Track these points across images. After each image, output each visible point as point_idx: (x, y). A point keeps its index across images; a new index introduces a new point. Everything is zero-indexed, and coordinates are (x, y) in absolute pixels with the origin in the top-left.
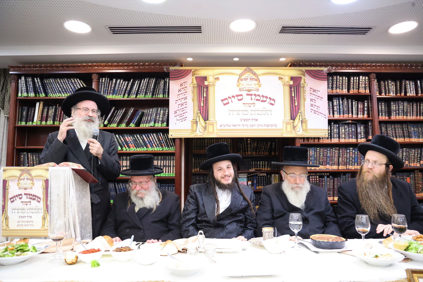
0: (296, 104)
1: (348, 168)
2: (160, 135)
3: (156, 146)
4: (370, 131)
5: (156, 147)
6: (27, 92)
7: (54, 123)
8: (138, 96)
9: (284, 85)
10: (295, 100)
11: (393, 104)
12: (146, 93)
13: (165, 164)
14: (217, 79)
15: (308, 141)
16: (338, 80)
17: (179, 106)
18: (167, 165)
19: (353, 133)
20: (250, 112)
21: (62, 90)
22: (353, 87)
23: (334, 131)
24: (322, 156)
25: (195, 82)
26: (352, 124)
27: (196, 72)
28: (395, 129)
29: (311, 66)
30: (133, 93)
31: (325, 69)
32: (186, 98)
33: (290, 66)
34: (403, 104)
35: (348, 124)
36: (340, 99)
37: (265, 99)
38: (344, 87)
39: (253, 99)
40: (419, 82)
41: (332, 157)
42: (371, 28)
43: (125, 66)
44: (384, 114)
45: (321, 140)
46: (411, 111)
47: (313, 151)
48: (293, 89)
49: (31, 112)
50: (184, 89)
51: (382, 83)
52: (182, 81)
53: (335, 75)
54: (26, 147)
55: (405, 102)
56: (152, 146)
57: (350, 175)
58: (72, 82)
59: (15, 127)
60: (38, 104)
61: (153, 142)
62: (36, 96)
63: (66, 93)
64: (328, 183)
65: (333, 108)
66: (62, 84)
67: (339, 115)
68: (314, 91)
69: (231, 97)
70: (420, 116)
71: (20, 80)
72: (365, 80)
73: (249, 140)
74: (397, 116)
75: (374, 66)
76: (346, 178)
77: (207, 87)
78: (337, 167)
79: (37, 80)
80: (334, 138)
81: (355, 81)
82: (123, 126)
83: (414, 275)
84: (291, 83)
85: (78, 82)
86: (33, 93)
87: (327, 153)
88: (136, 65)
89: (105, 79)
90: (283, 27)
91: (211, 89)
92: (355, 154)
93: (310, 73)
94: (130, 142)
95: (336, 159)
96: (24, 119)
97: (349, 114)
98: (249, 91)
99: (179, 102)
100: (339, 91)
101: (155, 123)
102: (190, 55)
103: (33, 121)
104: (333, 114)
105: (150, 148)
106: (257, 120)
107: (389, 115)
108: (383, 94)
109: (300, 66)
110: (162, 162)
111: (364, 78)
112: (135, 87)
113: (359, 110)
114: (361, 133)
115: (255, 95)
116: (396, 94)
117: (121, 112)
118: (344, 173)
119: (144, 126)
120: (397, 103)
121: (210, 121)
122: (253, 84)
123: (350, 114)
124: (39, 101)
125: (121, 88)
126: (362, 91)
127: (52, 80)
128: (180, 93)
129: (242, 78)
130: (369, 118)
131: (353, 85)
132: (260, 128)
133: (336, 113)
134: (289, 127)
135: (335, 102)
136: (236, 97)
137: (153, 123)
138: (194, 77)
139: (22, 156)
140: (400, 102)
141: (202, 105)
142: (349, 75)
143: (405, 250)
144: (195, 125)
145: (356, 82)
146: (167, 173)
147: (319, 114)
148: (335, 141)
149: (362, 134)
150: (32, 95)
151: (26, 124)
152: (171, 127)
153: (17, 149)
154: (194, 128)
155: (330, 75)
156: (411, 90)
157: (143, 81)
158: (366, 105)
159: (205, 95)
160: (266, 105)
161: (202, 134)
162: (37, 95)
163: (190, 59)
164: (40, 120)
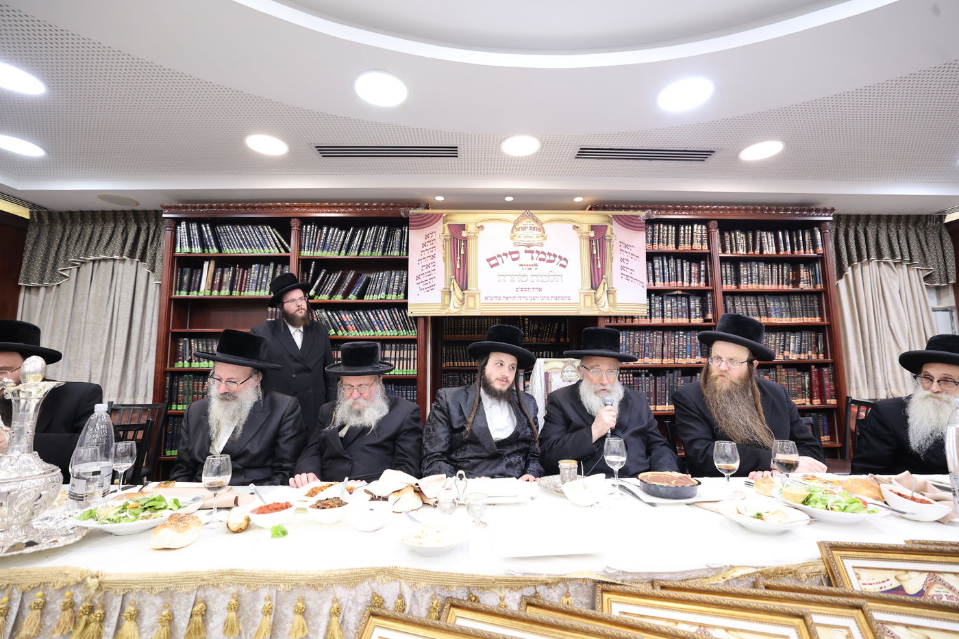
0: (599, 266)
1: (676, 362)
2: (395, 312)
3: (388, 328)
4: (710, 306)
5: (389, 330)
6: (190, 245)
7: (231, 294)
8: (361, 254)
9: (581, 237)
10: (597, 260)
11: (743, 267)
12: (373, 249)
13: (402, 356)
14: (481, 228)
15: (617, 322)
16: (661, 231)
17: (424, 268)
18: (405, 357)
19: (684, 309)
20: (530, 277)
21: (244, 243)
22: (684, 241)
23: (655, 306)
24: (637, 343)
25: (447, 232)
26: (682, 296)
27: (449, 218)
28: (746, 303)
29: (620, 209)
30: (354, 248)
31: (642, 215)
32: (433, 257)
33: (590, 209)
34: (758, 267)
35: (676, 296)
36: (665, 258)
37: (552, 258)
38: (670, 241)
39: (535, 258)
40: (780, 233)
41: (652, 345)
42: (713, 152)
43: (342, 207)
44: (729, 281)
45: (636, 319)
46: (770, 277)
47: (624, 337)
48: (594, 244)
49: (196, 276)
50: (431, 243)
51: (727, 234)
52: (427, 230)
53: (657, 223)
54: (188, 330)
55: (760, 263)
56: (382, 329)
57: (680, 372)
58: (260, 231)
59: (170, 300)
60: (206, 264)
61: (383, 323)
62: (204, 252)
63: (251, 247)
64: (647, 385)
65: (654, 273)
66: (244, 233)
67: (662, 283)
68: (626, 246)
69: (502, 254)
70: (783, 284)
71: (179, 227)
72: (702, 230)
73: (526, 319)
74: (749, 285)
75: (715, 209)
76: (673, 377)
77: (466, 240)
78: (660, 360)
79: (206, 227)
80: (655, 317)
81: (686, 232)
82: (338, 298)
83: (835, 552)
84: (592, 234)
85: (269, 231)
86: (199, 247)
87: (645, 339)
88: (358, 207)
89: (311, 227)
90: (581, 149)
91: (471, 243)
92: (686, 341)
93: (621, 221)
94: (349, 322)
95: (658, 349)
96: (185, 287)
97: (677, 280)
98: (529, 246)
99: (424, 263)
100: (663, 247)
101: (387, 293)
102: (440, 192)
103: (198, 291)
104: (654, 281)
105: (379, 331)
106: (540, 290)
107: (738, 282)
108: (729, 251)
109: (604, 208)
110: (398, 352)
111: (699, 227)
112: (357, 240)
113: (693, 275)
114: (695, 310)
115: (537, 252)
116: (747, 251)
117: (335, 277)
118: (672, 370)
119: (371, 299)
120: (749, 265)
121: (470, 290)
122: (534, 236)
123: (680, 282)
124: (209, 259)
125: (335, 240)
126: (697, 247)
127: (228, 228)
128: (425, 248)
129: (517, 227)
130: (707, 288)
131: (684, 237)
132: (545, 301)
133: (658, 279)
134: (589, 301)
135: (657, 263)
136: (509, 256)
137: (384, 294)
138: (446, 225)
139: (181, 344)
140: (753, 263)
141: (458, 266)
142: (677, 223)
143: (803, 503)
144: (447, 297)
145: (688, 234)
146: (405, 370)
147: (634, 281)
148: (657, 321)
149: (698, 311)
150: (197, 250)
151: (188, 294)
152: (410, 300)
153: (173, 333)
154: (447, 302)
155: (650, 222)
156: (769, 246)
157: (368, 231)
158: (703, 267)
159: (462, 252)
160: (554, 267)
161: (458, 310)
162: (206, 250)
163: (440, 199)
164: (210, 288)
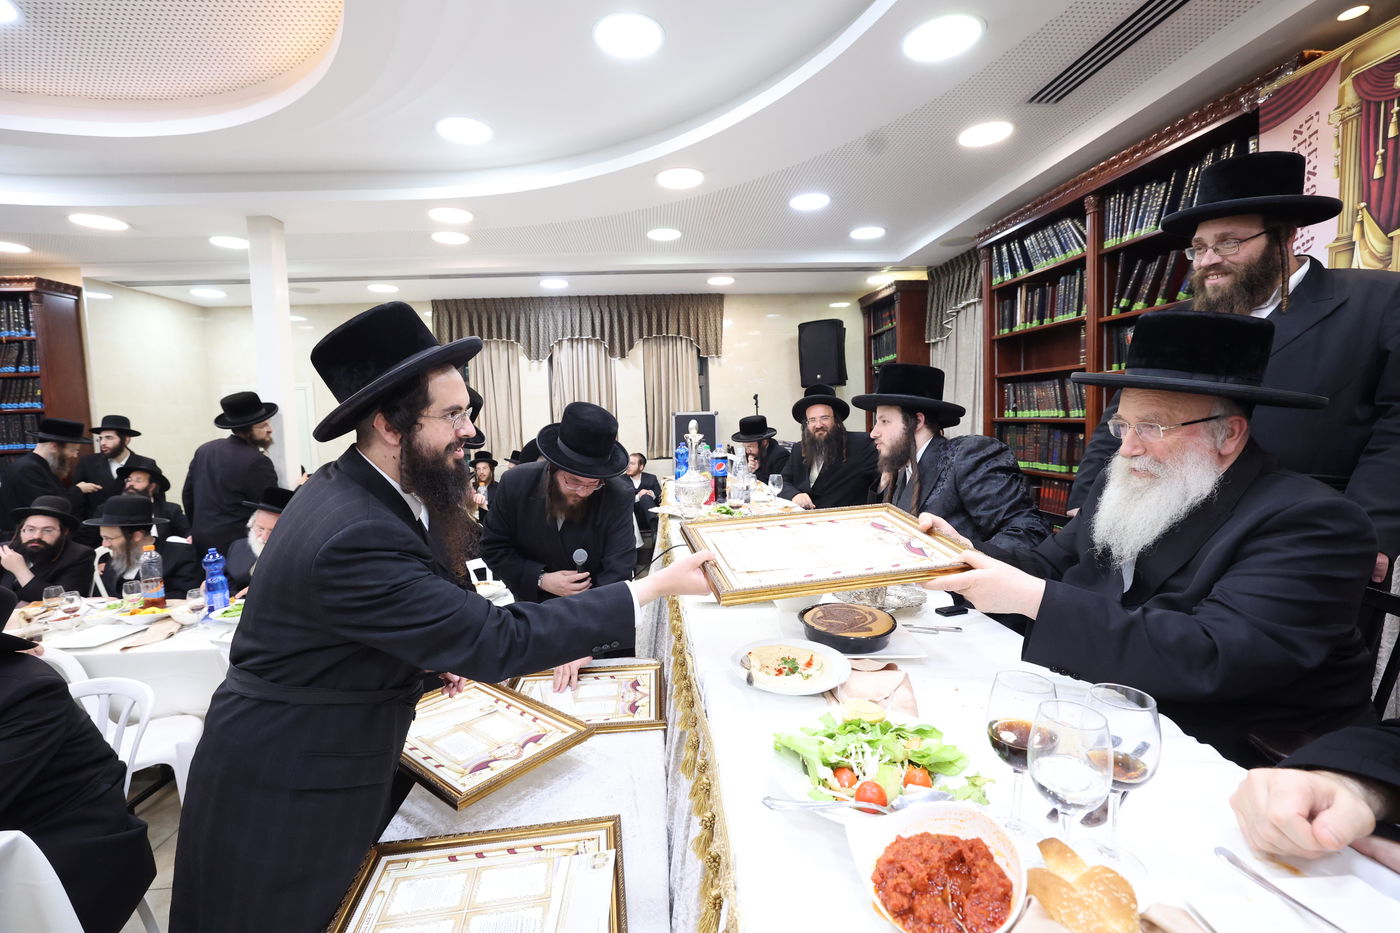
6: (1003, 273)
7: (1041, 324)
21: (1047, 251)
25: (1351, 97)
27: (1358, 59)
49: (1012, 309)
50: (1308, 142)
52: (1301, 117)
54: (1022, 372)
58: (1061, 230)
59: (992, 342)
60: (1019, 292)
62: (1015, 277)
63: (1054, 256)
85: (1068, 225)
86: (1010, 272)
89: (1115, 199)
103: (1016, 325)
117: (1153, 268)
124: (1019, 284)
127: (1033, 238)
138: (1348, 81)
139: (1006, 390)
141: (1377, 173)
144: (1342, 259)
150: (1009, 276)
151: (1011, 330)
153: (1000, 379)
159: (1392, 133)
162: (1017, 274)
164: (1024, 320)
